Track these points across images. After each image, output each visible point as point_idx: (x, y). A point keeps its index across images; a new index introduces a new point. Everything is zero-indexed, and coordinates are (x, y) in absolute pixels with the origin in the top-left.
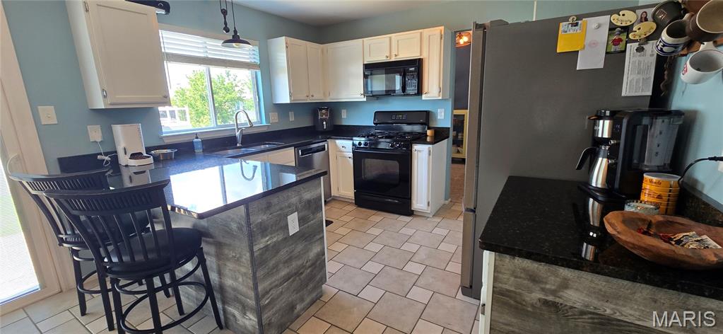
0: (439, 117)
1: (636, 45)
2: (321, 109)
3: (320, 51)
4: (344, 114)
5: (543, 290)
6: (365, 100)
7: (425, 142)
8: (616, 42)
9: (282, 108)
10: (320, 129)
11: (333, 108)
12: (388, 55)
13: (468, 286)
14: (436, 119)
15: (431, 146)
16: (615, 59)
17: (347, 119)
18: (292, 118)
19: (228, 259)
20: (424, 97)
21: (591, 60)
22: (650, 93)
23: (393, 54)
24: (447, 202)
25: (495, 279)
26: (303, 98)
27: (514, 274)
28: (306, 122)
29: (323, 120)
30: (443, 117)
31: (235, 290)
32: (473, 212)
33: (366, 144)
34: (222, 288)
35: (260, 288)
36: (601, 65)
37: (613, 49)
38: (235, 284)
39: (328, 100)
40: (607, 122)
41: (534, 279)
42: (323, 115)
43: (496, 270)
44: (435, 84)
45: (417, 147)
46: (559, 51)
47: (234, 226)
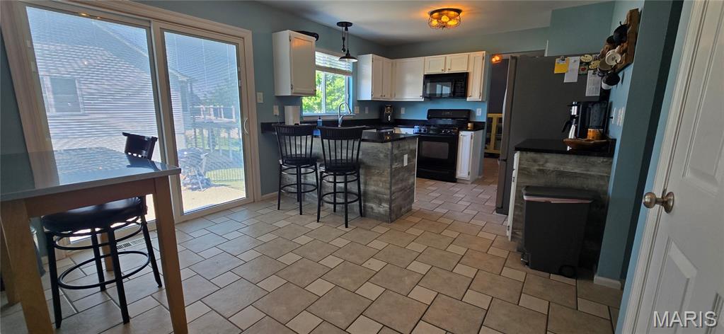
0: (477, 114)
1: (592, 71)
2: (387, 106)
3: (390, 65)
4: (403, 111)
5: (539, 165)
6: (423, 100)
7: (467, 130)
8: (583, 70)
9: (363, 104)
10: (385, 121)
11: (396, 106)
12: (443, 69)
13: (500, 207)
14: (475, 116)
15: (473, 132)
16: (582, 78)
17: (405, 114)
18: (367, 112)
19: (374, 175)
20: (468, 99)
21: (571, 78)
22: (599, 95)
23: (447, 68)
24: (480, 177)
25: (520, 164)
26: (379, 98)
27: (527, 160)
28: (375, 116)
29: (387, 115)
30: (480, 115)
31: (375, 192)
32: (505, 160)
33: (425, 131)
34: (365, 193)
35: (393, 188)
36: (576, 81)
37: (581, 72)
38: (376, 188)
39: (393, 100)
40: (576, 107)
41: (535, 161)
42: (388, 111)
43: (520, 160)
44: (476, 90)
45: (462, 133)
46: (555, 72)
47: (382, 155)
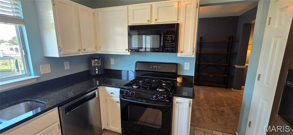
0: (186, 69)
2: (94, 59)
4: (112, 62)
6: (129, 54)
10: (94, 74)
12: (149, 19)
14: (183, 69)
17: (115, 66)
18: (67, 67)
20: (180, 55)
23: (154, 18)
26: (75, 53)
29: (95, 67)
39: (99, 52)
42: (96, 63)
44: (189, 45)
